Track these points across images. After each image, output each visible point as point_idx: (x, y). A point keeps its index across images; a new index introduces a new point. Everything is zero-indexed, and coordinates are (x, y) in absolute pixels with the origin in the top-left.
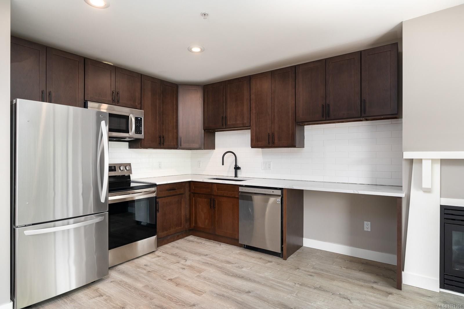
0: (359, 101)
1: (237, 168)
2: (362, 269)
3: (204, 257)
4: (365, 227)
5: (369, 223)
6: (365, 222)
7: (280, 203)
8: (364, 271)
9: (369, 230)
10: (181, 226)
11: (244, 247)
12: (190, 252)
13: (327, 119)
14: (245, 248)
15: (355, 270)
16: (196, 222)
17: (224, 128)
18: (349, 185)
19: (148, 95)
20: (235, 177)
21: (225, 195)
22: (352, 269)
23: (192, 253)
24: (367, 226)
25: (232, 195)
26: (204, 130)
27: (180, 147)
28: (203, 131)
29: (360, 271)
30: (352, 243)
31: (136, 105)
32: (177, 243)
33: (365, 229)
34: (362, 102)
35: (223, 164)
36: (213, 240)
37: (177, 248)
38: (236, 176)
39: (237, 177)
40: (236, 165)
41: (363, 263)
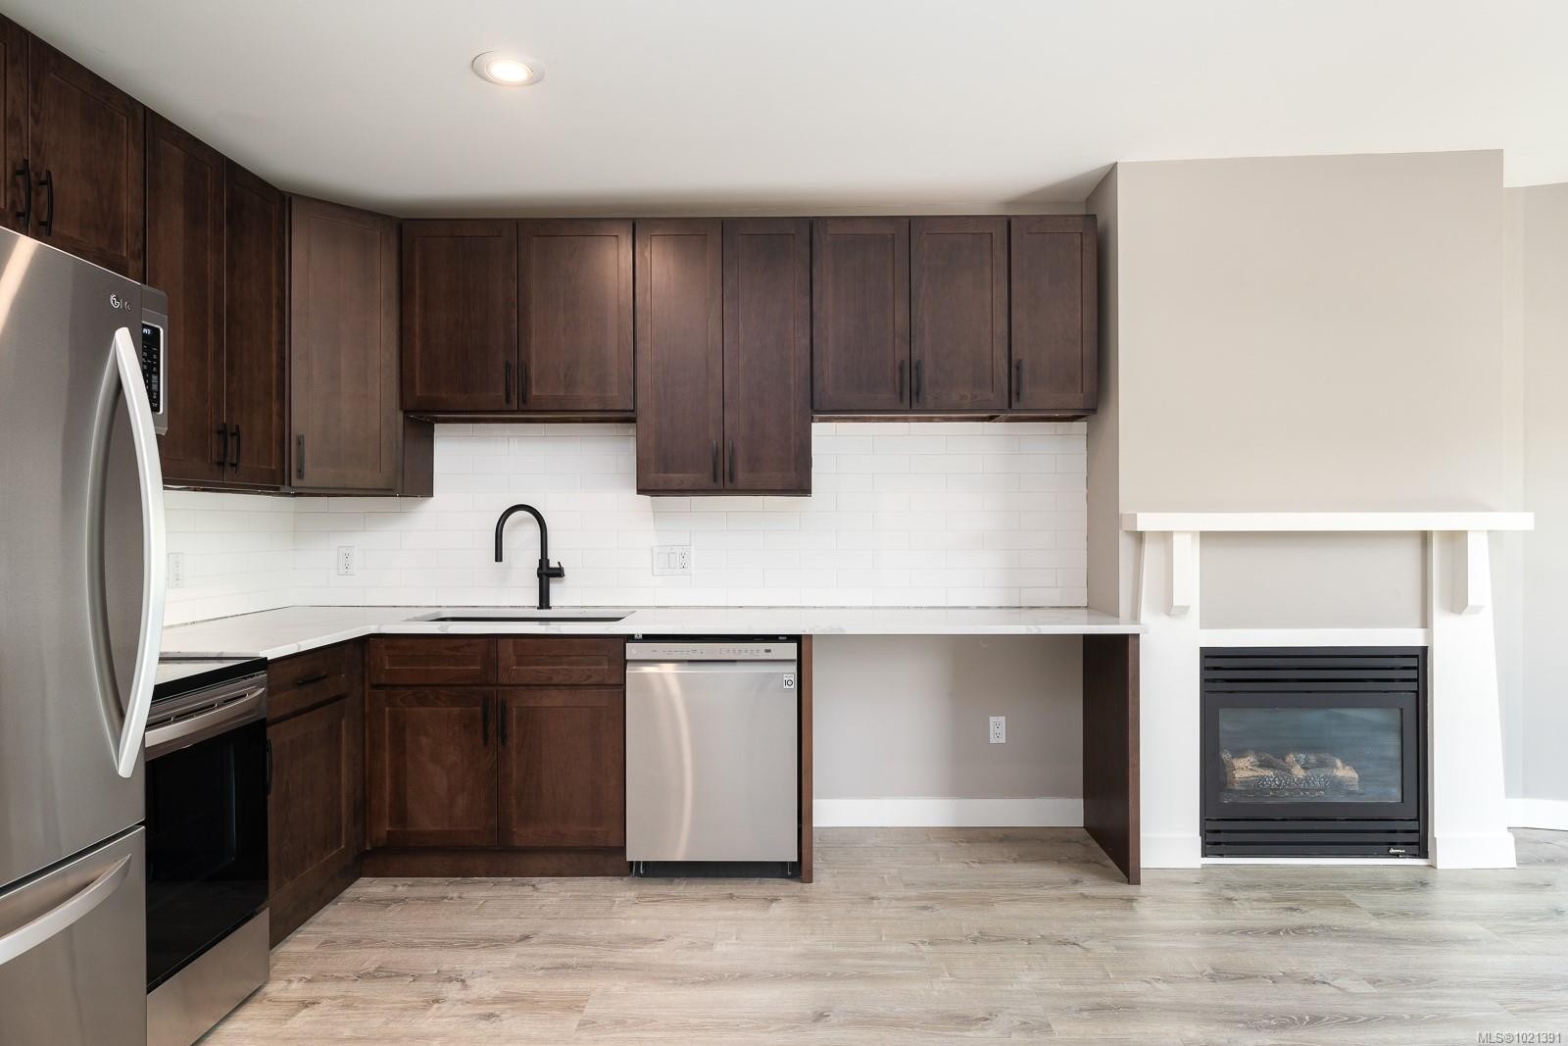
0: (1004, 362)
1: (548, 573)
2: (1015, 856)
3: (521, 948)
4: (991, 736)
5: (1002, 719)
6: (992, 719)
7: (794, 687)
8: (1021, 859)
9: (1003, 740)
10: (339, 845)
11: (638, 874)
12: (442, 945)
13: (914, 408)
14: (642, 876)
15: (1004, 862)
16: (400, 815)
17: (513, 412)
18: (950, 611)
19: (173, 218)
20: (541, 607)
21: (556, 679)
22: (993, 862)
23: (451, 946)
24: (998, 729)
25: (590, 677)
26: (406, 412)
27: (295, 482)
28: (400, 415)
29: (1015, 861)
30: (958, 788)
31: (123, 257)
32: (325, 923)
33: (993, 740)
34: (1014, 367)
35: (499, 557)
36: (488, 875)
37: (356, 943)
38: (544, 602)
39: (550, 608)
40: (544, 560)
41: (1001, 840)
